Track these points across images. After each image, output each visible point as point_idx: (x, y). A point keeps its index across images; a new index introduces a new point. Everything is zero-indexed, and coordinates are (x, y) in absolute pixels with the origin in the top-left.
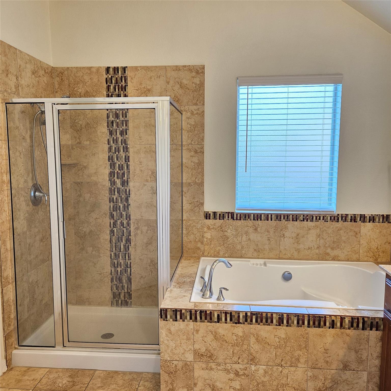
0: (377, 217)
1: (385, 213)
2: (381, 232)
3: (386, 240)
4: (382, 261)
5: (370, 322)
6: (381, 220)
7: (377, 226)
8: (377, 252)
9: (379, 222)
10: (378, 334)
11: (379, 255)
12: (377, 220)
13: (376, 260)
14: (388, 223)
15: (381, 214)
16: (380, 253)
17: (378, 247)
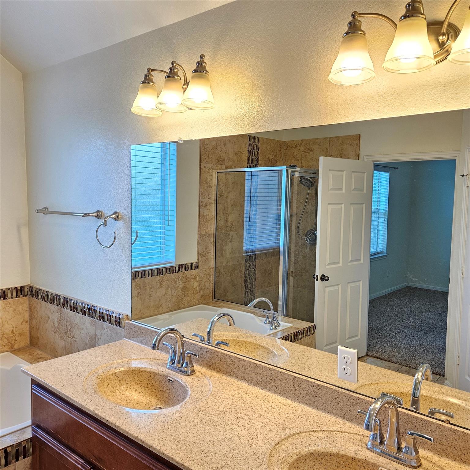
0: (9, 291)
1: (18, 285)
2: (15, 310)
3: (23, 319)
4: (20, 346)
5: (15, 451)
6: (14, 294)
7: (10, 303)
8: (12, 337)
9: (12, 298)
10: (26, 462)
11: (15, 340)
12: (9, 295)
13: (12, 347)
14: (23, 296)
15: (14, 286)
16: (16, 337)
17: (13, 331)
